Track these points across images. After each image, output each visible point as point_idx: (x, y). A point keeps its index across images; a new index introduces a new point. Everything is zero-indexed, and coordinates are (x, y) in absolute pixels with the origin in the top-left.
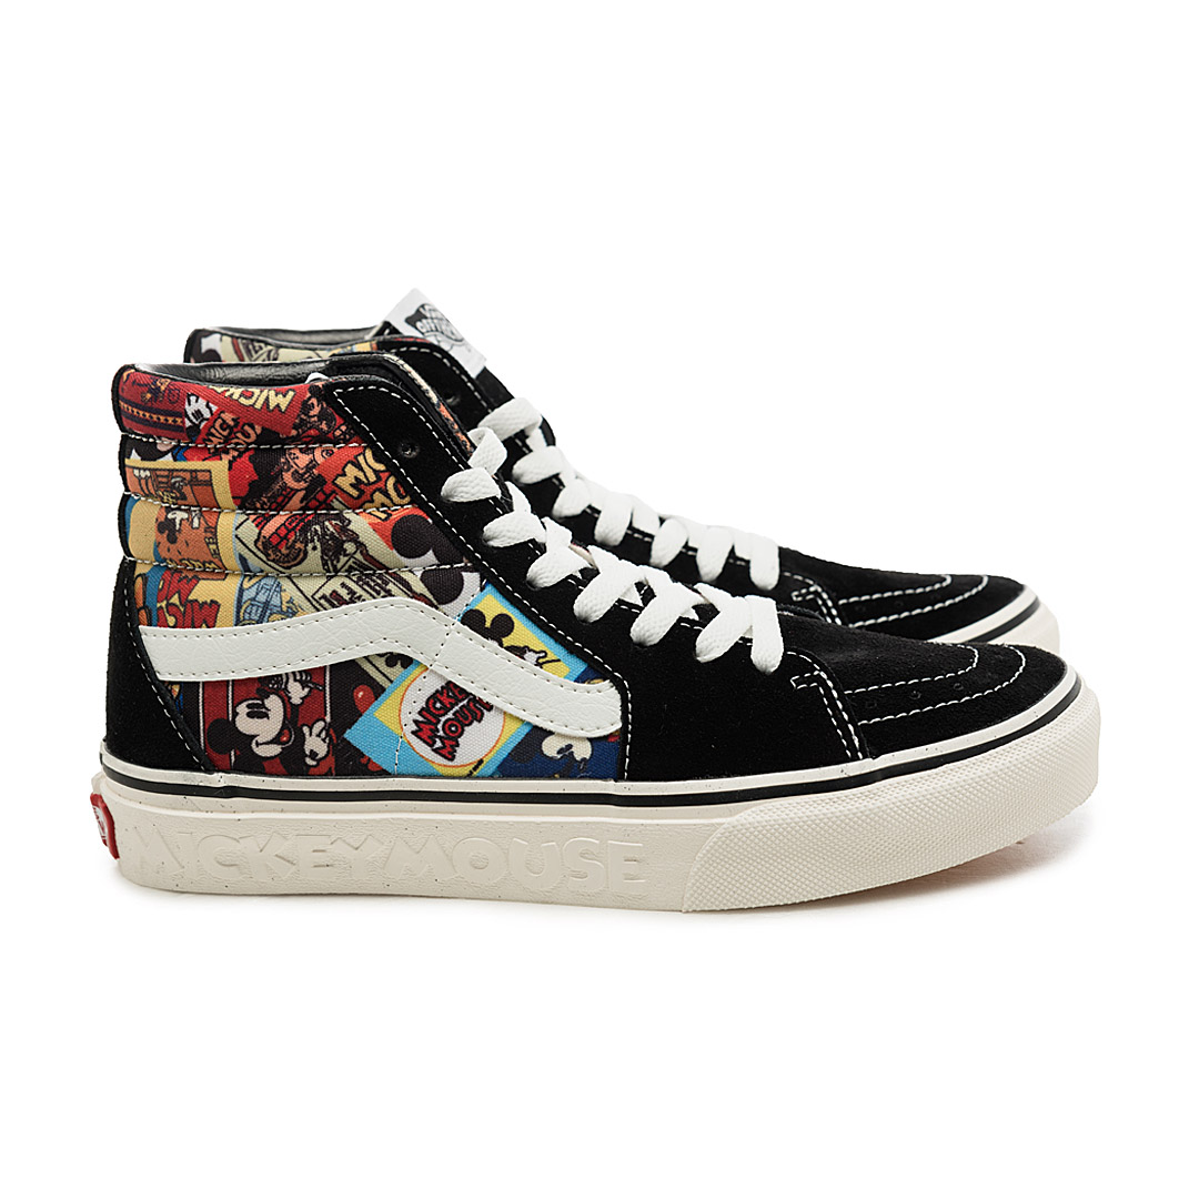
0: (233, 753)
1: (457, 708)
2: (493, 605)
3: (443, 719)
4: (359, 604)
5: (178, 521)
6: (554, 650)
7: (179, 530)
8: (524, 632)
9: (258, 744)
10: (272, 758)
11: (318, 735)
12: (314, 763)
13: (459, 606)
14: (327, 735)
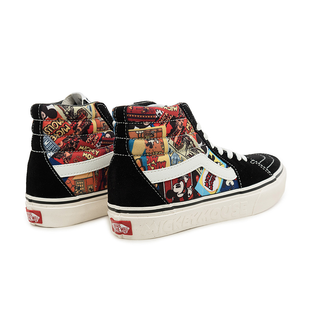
0: (173, 198)
1: (211, 178)
2: (211, 154)
3: (209, 181)
4: (194, 156)
5: (152, 143)
6: (222, 162)
7: (153, 145)
8: (217, 159)
9: (178, 194)
10: (181, 197)
11: (190, 189)
12: (189, 196)
13: (207, 154)
14: (192, 189)
